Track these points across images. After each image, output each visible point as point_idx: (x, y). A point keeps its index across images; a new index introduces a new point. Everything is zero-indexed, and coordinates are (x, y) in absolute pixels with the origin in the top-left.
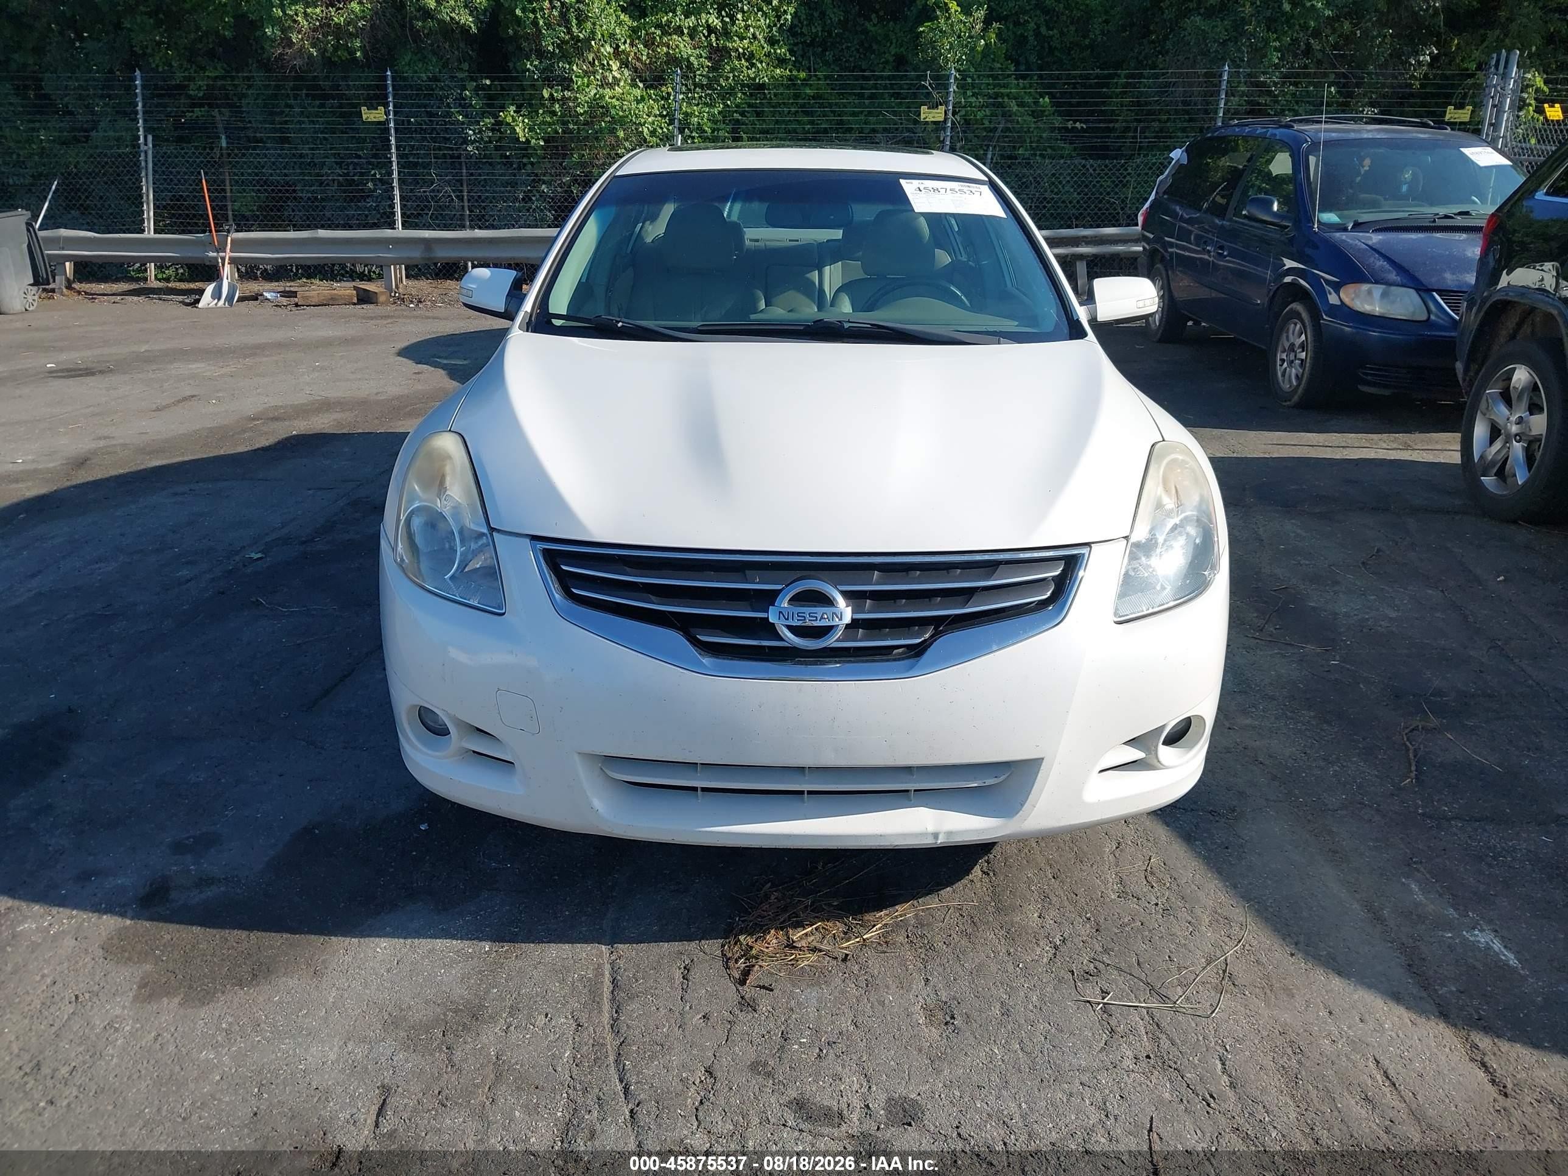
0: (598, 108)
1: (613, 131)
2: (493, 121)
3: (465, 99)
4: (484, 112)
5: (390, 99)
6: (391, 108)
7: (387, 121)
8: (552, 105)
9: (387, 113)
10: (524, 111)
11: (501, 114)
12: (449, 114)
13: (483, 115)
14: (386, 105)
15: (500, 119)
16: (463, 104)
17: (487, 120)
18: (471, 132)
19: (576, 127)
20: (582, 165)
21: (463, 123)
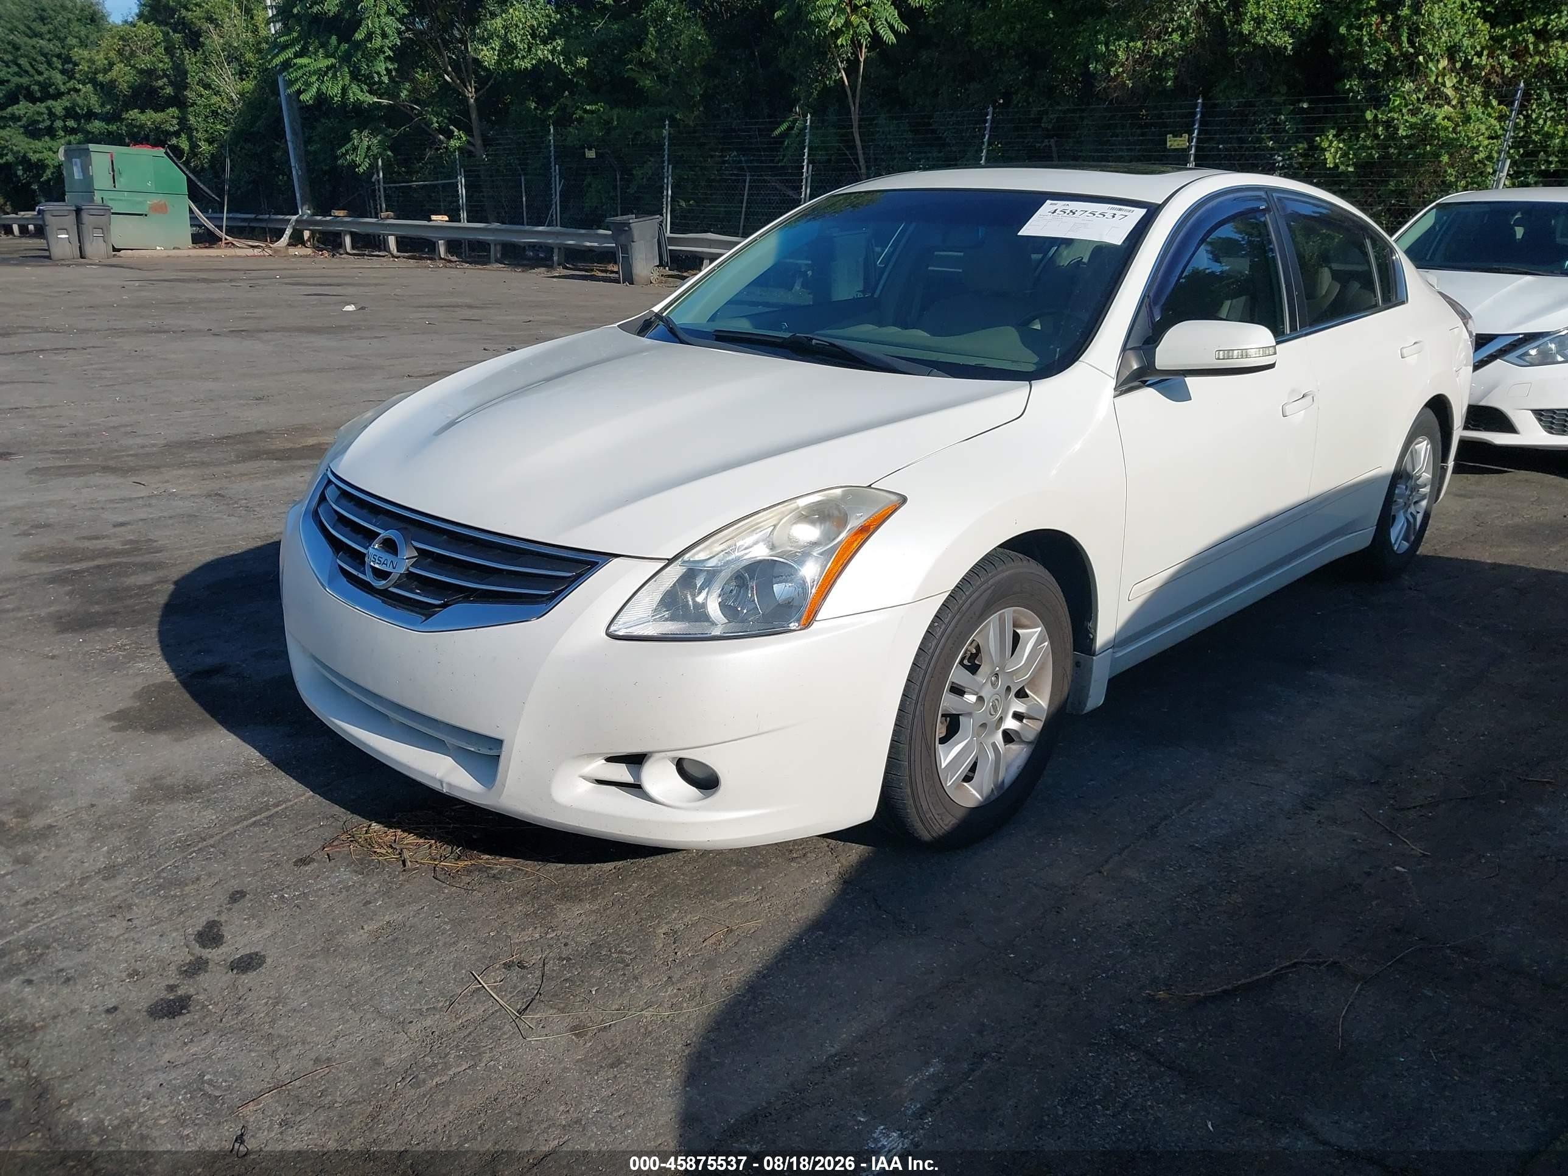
0: (1425, 132)
1: (1437, 156)
2: (1306, 146)
3: (1278, 124)
4: (1300, 137)
5: (1196, 126)
6: (1195, 135)
7: (1190, 148)
8: (1375, 128)
9: (1190, 140)
10: (1345, 136)
11: (1318, 138)
12: (1260, 140)
13: (1297, 140)
14: (1191, 133)
15: (1316, 143)
16: (1276, 130)
17: (1301, 146)
18: (1280, 158)
19: (1396, 151)
20: (1401, 194)
21: (1272, 149)
